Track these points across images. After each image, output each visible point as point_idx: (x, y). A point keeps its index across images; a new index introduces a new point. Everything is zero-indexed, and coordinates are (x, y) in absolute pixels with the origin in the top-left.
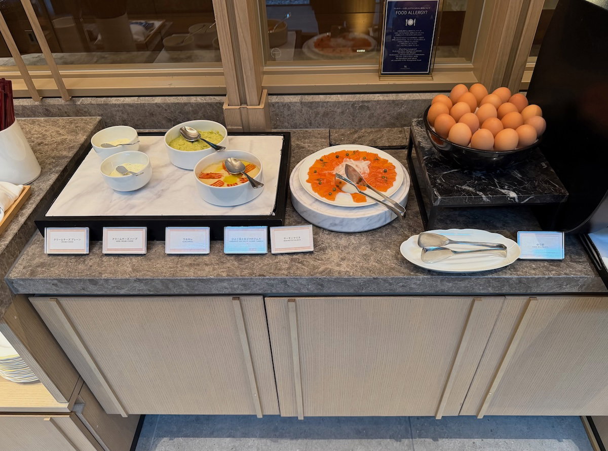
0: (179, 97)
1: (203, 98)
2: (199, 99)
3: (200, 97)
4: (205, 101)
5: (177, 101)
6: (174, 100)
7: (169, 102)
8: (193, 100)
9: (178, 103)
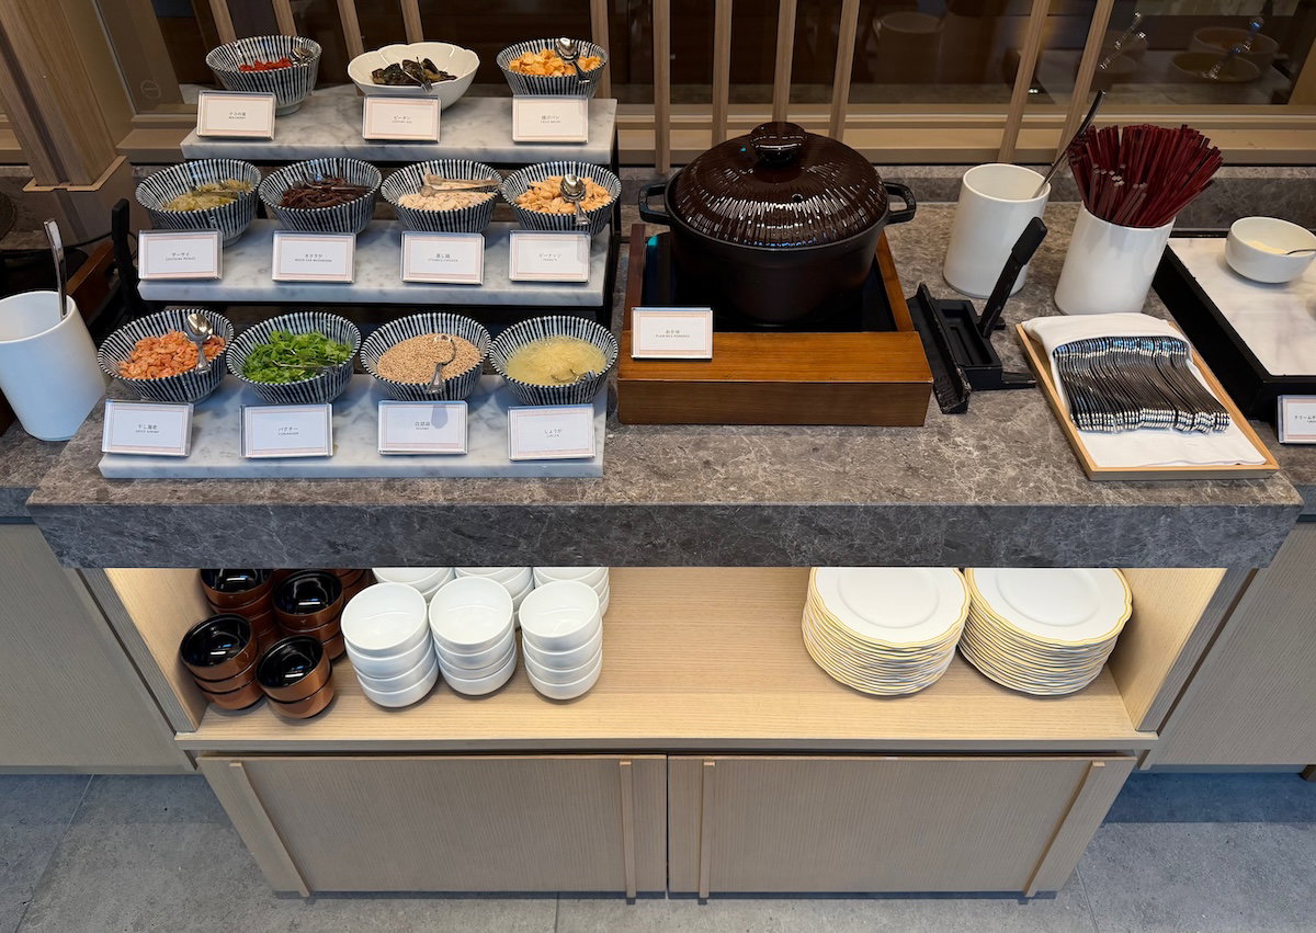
0: (1259, 169)
1: (1304, 170)
2: (1297, 173)
3: (1299, 168)
4: (1307, 177)
5: (1256, 176)
6: (1251, 173)
7: (1241, 176)
8: (1286, 173)
9: (1256, 179)
